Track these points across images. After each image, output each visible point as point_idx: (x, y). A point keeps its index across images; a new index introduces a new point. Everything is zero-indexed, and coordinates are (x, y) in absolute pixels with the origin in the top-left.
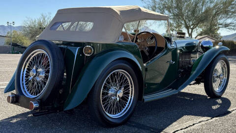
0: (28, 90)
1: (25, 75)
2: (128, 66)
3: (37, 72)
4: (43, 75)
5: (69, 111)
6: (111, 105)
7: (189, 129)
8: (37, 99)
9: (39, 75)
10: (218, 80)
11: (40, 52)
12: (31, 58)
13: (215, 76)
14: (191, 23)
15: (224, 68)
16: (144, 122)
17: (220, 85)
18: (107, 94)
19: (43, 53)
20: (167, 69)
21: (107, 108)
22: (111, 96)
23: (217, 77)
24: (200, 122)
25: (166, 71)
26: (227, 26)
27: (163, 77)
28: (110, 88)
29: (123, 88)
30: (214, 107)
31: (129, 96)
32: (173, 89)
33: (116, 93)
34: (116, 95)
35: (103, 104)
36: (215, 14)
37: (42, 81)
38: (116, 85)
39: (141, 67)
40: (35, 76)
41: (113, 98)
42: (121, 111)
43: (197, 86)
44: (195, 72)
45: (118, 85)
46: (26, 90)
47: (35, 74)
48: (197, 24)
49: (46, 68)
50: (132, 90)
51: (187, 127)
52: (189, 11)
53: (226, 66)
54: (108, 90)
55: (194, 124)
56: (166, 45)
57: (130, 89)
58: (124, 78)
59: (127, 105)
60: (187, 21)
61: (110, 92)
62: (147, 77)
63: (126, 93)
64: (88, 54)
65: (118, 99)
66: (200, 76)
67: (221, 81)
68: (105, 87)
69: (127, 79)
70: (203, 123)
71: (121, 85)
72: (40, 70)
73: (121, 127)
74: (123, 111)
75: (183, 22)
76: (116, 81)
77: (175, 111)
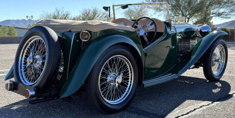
0: (26, 78)
1: (23, 62)
2: (127, 52)
3: (34, 59)
4: (40, 62)
5: (67, 98)
6: (110, 91)
7: (190, 114)
8: (34, 86)
9: (36, 62)
10: (217, 64)
11: (37, 39)
12: (29, 45)
13: (213, 60)
14: (187, 13)
15: (222, 52)
16: (144, 108)
17: (218, 68)
18: (106, 80)
19: (40, 40)
20: (167, 53)
21: (106, 94)
22: (110, 82)
23: (216, 61)
24: (201, 107)
25: (166, 56)
26: (220, 15)
27: (163, 61)
28: (108, 74)
29: (122, 74)
30: (215, 91)
31: (128, 82)
32: (173, 73)
33: (115, 79)
34: (115, 81)
35: (102, 91)
36: (209, 5)
37: (39, 68)
38: (115, 71)
39: (140, 53)
40: (32, 63)
41: (112, 84)
42: (120, 97)
43: (195, 70)
44: (194, 56)
45: (117, 71)
46: (24, 77)
47: (32, 61)
48: (193, 14)
49: (43, 54)
50: (131, 76)
51: (188, 113)
52: (186, 2)
53: (224, 50)
54: (107, 76)
55: (195, 109)
56: (166, 29)
57: (130, 75)
58: (123, 64)
59: (126, 91)
60: (184, 11)
61: (109, 79)
62: (147, 62)
63: (126, 79)
64: (85, 39)
65: (117, 85)
66: (199, 60)
67: (219, 65)
68: (103, 74)
69: (126, 65)
70: (204, 108)
71: (120, 71)
72: (37, 57)
73: (120, 114)
74: (122, 97)
75: (180, 12)
76: (114, 67)
77: (175, 95)
